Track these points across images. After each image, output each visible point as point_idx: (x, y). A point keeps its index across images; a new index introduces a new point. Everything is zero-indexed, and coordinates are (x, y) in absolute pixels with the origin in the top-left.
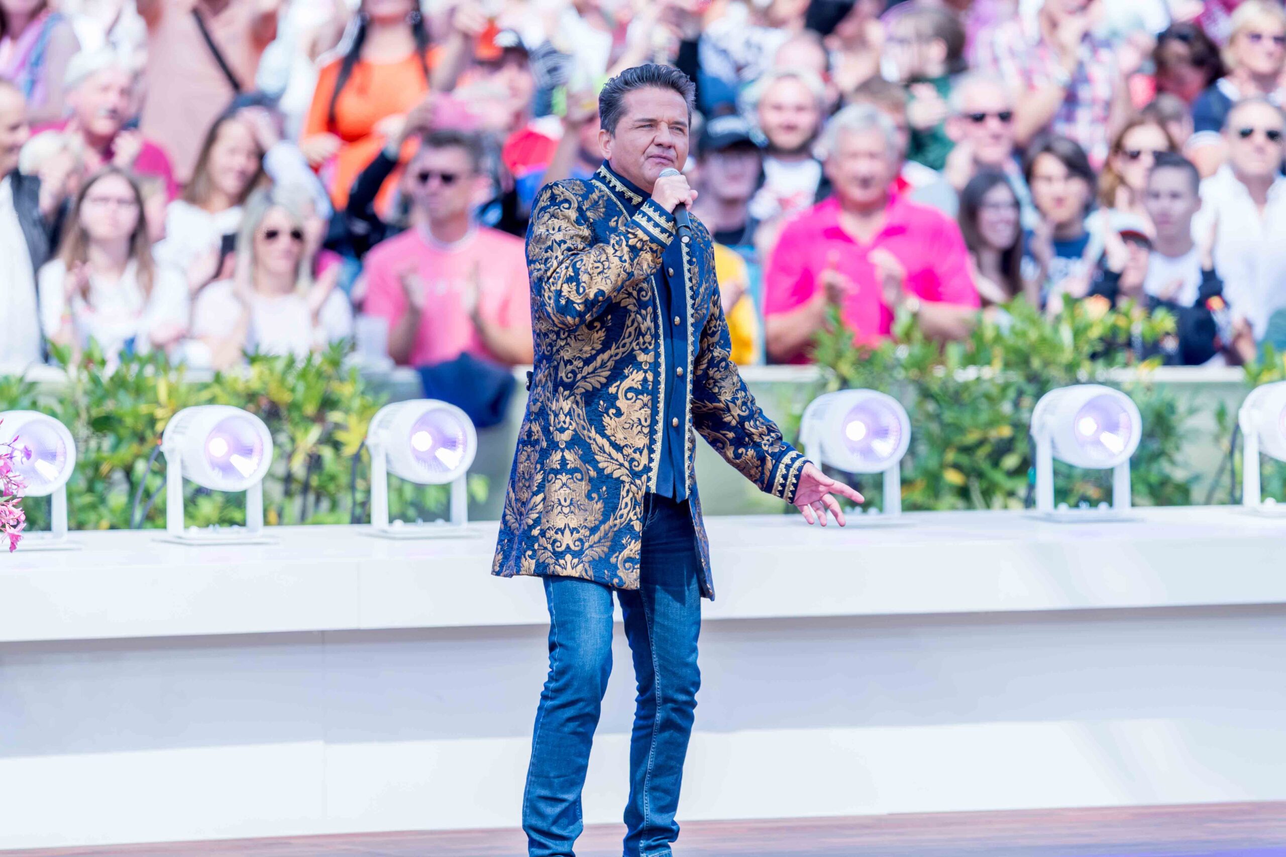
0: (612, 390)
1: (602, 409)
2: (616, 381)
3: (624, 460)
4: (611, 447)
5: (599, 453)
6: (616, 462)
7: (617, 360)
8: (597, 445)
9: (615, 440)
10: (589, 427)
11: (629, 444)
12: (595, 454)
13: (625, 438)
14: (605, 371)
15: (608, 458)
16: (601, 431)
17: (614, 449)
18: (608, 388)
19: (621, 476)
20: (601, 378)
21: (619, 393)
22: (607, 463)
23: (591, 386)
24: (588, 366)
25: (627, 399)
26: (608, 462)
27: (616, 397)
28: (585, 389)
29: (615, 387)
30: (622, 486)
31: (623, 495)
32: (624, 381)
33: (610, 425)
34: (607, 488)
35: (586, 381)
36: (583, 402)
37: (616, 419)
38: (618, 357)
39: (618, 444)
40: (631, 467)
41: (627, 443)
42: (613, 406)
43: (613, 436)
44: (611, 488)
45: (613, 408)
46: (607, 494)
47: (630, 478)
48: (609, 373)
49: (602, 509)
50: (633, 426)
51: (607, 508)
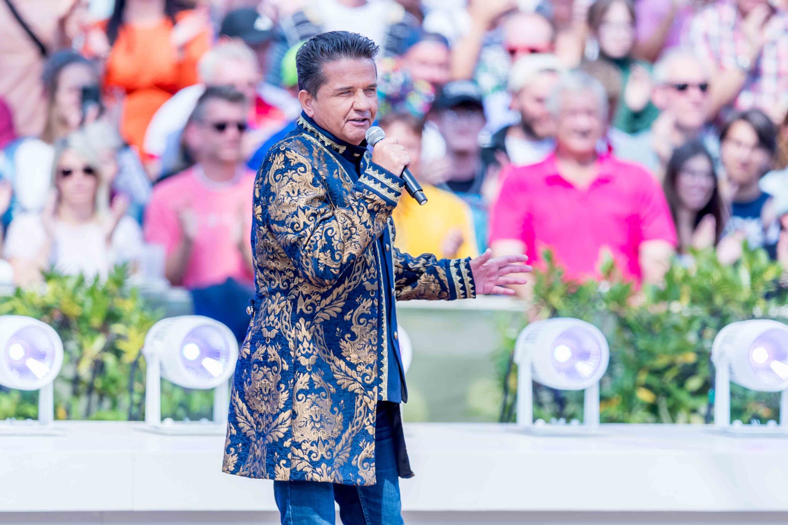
0: (347, 317)
1: (338, 335)
2: (350, 310)
3: (357, 376)
4: (347, 366)
5: (337, 372)
6: (351, 379)
7: (350, 292)
8: (336, 366)
9: (350, 360)
10: (328, 351)
11: (363, 362)
12: (334, 373)
13: (359, 358)
14: (340, 302)
15: (344, 376)
16: (339, 354)
17: (349, 368)
18: (344, 316)
19: (355, 389)
20: (337, 308)
21: (353, 320)
22: (343, 380)
23: (329, 316)
24: (326, 299)
25: (360, 324)
26: (345, 379)
27: (350, 323)
28: (324, 319)
29: (349, 315)
30: (356, 398)
31: (357, 406)
32: (356, 309)
33: (345, 348)
34: (344, 401)
35: (324, 312)
36: (323, 330)
37: (352, 342)
38: (351, 290)
39: (353, 363)
40: (363, 381)
41: (361, 361)
42: (349, 331)
43: (349, 356)
44: (347, 400)
45: (348, 333)
46: (344, 406)
47: (364, 391)
48: (344, 303)
49: (342, 420)
50: (365, 346)
51: (346, 418)
